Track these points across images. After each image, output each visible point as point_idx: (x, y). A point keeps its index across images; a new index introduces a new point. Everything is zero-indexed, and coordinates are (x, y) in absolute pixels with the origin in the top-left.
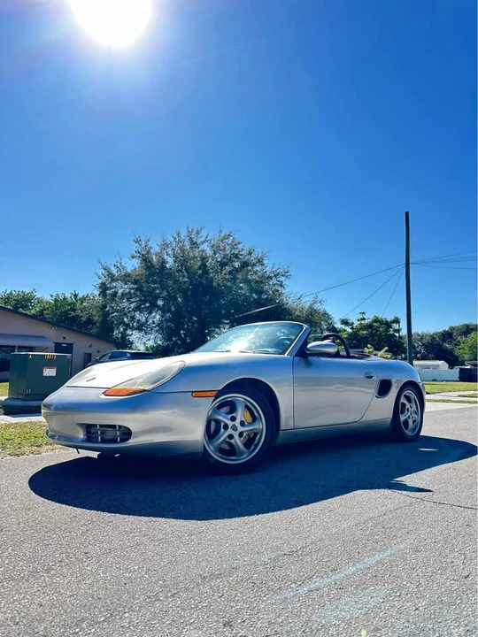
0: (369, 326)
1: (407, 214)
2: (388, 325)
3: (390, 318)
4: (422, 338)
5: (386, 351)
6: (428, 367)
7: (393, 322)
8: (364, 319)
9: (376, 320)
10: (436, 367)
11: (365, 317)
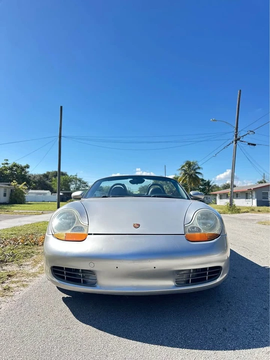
0: (11, 169)
1: (61, 107)
2: (23, 169)
3: (23, 164)
4: (35, 177)
5: (25, 185)
6: (40, 194)
7: (25, 167)
8: (7, 164)
9: (15, 165)
10: (45, 194)
11: (8, 162)
